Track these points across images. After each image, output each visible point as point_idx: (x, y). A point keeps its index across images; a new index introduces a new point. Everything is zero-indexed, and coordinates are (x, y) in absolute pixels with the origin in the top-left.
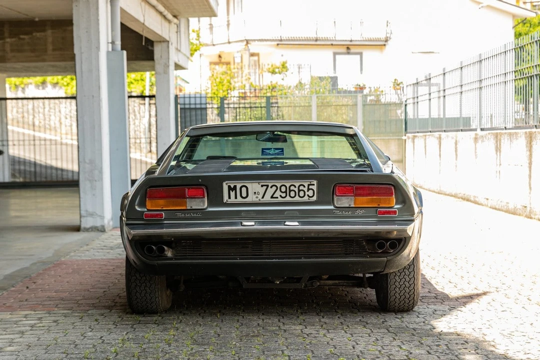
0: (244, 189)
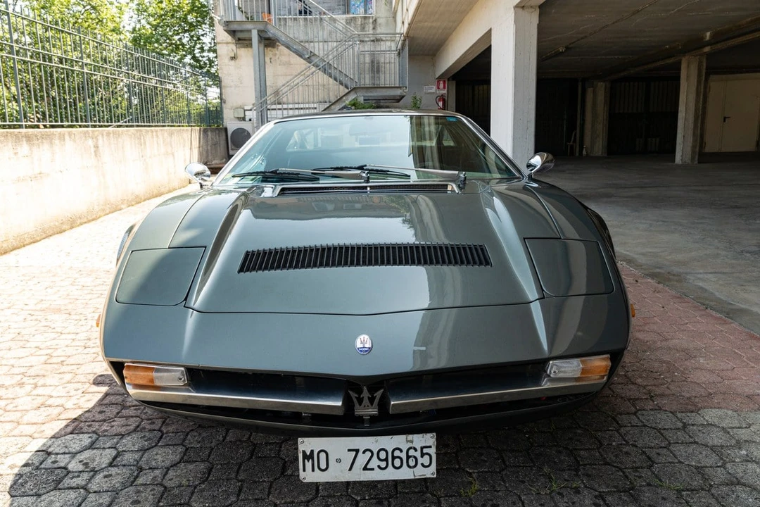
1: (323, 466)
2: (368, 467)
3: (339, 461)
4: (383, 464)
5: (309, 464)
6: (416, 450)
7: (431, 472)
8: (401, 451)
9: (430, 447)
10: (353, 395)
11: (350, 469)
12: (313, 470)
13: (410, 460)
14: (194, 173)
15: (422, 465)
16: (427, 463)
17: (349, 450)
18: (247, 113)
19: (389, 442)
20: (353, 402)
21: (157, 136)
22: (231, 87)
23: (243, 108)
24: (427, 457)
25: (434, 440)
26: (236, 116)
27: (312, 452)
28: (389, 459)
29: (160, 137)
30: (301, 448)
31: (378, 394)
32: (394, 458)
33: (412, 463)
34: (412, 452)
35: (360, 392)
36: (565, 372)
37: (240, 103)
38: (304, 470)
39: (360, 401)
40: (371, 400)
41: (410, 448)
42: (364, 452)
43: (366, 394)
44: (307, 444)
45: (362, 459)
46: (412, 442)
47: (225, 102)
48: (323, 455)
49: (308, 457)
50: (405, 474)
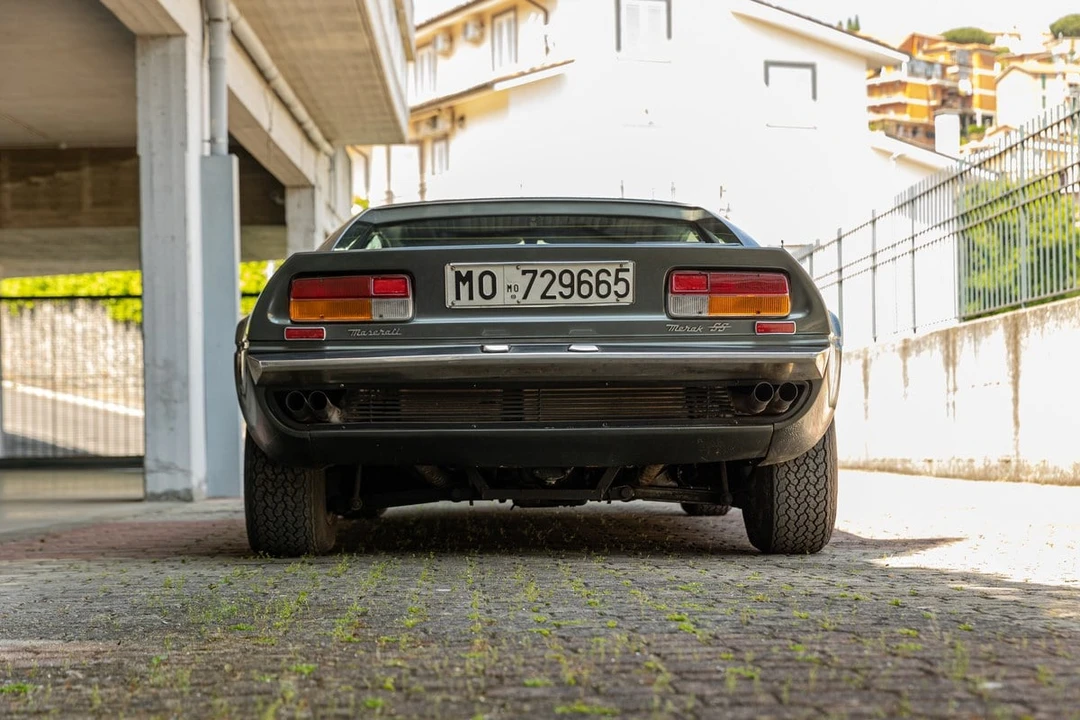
0: (487, 280)
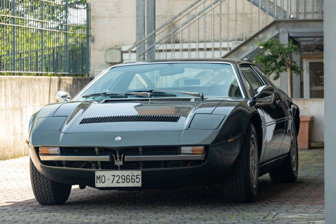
1: (103, 181)
2: (118, 182)
3: (108, 179)
4: (123, 181)
5: (98, 181)
6: (134, 176)
7: (139, 185)
8: (130, 176)
9: (139, 175)
10: (114, 156)
11: (112, 183)
12: (100, 183)
13: (133, 180)
14: (61, 96)
15: (137, 182)
16: (138, 181)
17: (112, 176)
18: (125, 56)
19: (126, 173)
20: (114, 159)
21: (6, 86)
22: (103, 17)
23: (120, 49)
24: (138, 179)
25: (141, 173)
26: (109, 60)
27: (100, 176)
28: (126, 179)
29: (9, 87)
30: (96, 175)
31: (122, 156)
32: (127, 179)
33: (133, 181)
34: (133, 177)
35: (116, 155)
36: (186, 151)
37: (115, 41)
38: (97, 183)
39: (116, 159)
40: (120, 158)
41: (132, 176)
42: (117, 176)
43: (118, 156)
44: (98, 173)
45: (116, 179)
46: (133, 173)
47: (93, 41)
48: (103, 177)
49: (99, 178)
50: (131, 185)
